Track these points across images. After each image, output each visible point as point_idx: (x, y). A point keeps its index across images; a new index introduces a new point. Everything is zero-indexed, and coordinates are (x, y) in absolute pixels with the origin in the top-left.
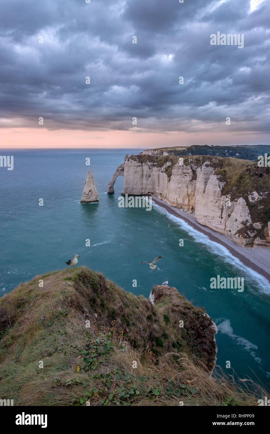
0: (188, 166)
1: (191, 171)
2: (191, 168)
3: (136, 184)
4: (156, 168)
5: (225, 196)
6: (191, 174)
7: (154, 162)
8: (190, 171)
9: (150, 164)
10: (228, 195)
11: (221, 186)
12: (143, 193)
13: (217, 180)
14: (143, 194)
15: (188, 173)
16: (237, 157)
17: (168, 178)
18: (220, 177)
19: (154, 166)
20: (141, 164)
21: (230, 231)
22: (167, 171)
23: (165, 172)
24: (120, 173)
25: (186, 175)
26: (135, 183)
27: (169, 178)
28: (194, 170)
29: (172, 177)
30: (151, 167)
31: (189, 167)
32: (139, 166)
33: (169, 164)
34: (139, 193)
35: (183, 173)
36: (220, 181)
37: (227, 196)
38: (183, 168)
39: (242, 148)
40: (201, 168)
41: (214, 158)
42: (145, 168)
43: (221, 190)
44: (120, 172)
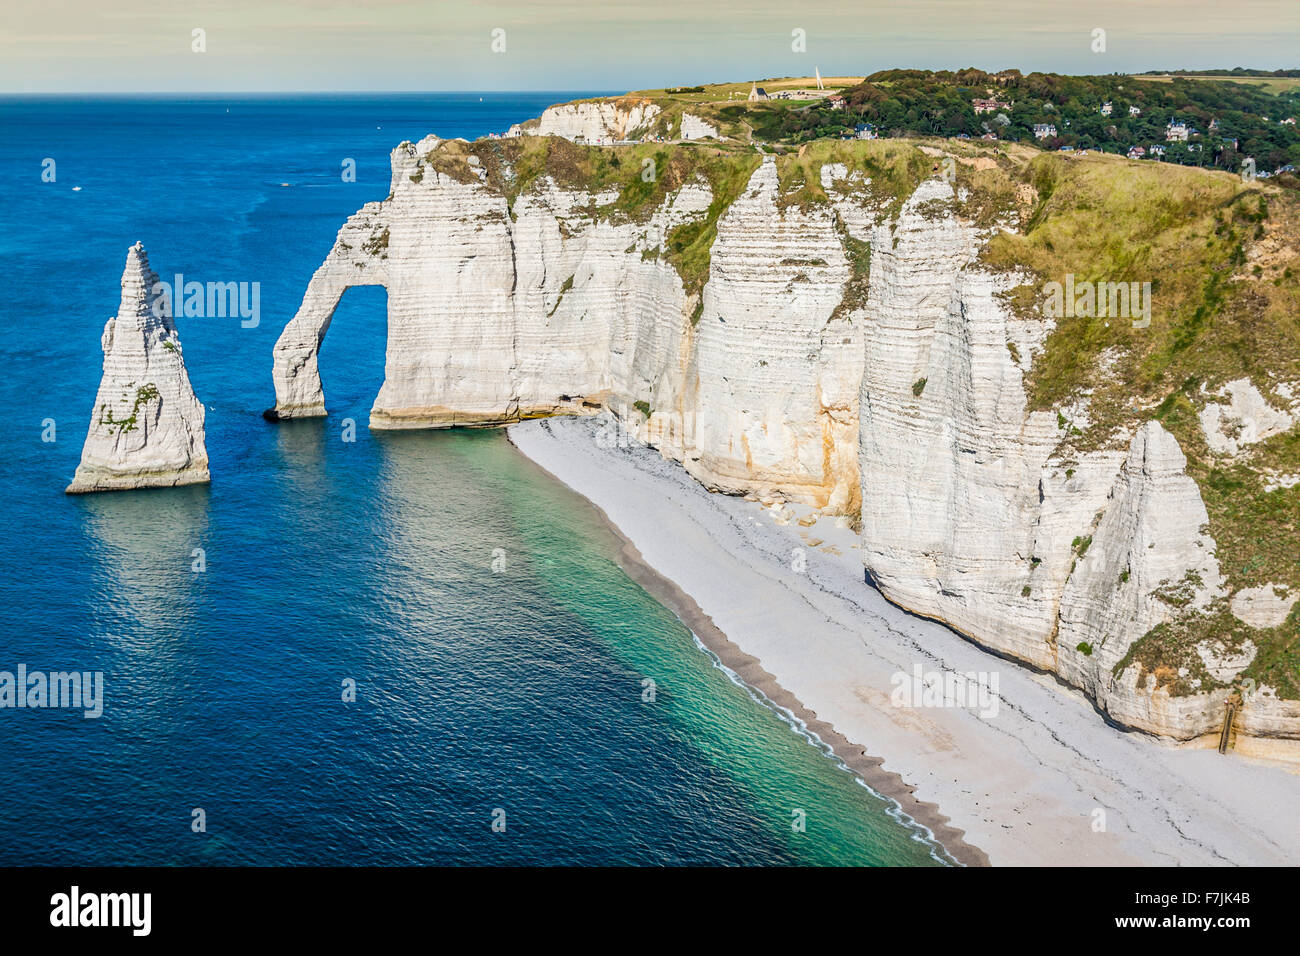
0: (817, 215)
1: (838, 244)
2: (840, 226)
3: (475, 343)
4: (605, 226)
5: (1052, 415)
6: (839, 266)
7: (596, 185)
8: (831, 246)
9: (563, 200)
10: (1069, 404)
11: (1022, 349)
12: (522, 405)
13: (996, 310)
14: (525, 407)
15: (815, 263)
16: (1179, 155)
17: (689, 294)
18: (1012, 285)
19: (593, 212)
20: (503, 201)
21: (1085, 649)
22: (679, 247)
23: (666, 257)
24: (361, 265)
25: (801, 278)
26: (466, 332)
27: (695, 298)
28: (861, 243)
29: (715, 286)
30: (574, 223)
31: (819, 221)
32: (494, 216)
33: (693, 199)
34: (496, 401)
35: (786, 262)
36: (1018, 314)
37: (1064, 412)
38: (781, 230)
39: (1208, 86)
40: (893, 228)
41: (991, 157)
42: (533, 226)
43: (1026, 375)
44: (363, 257)
